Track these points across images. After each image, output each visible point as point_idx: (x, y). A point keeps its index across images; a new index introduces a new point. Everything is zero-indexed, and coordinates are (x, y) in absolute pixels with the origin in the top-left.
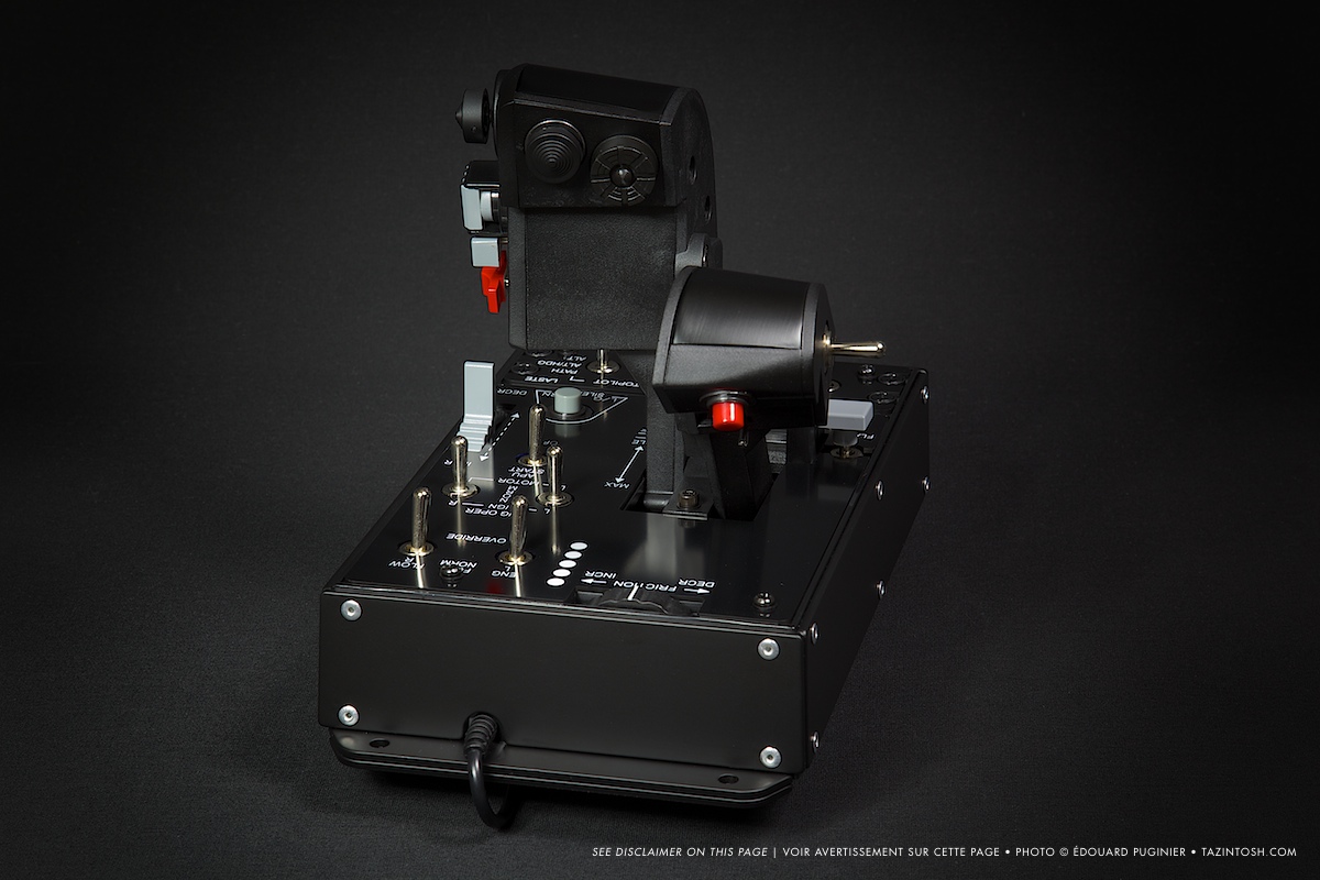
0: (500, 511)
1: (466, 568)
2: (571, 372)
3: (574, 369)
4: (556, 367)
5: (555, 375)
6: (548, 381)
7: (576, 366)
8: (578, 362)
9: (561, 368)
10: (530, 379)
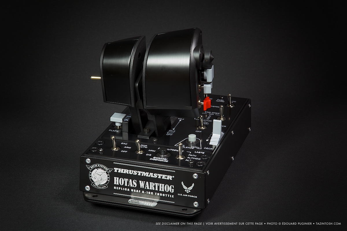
0: (211, 113)
1: (218, 100)
2: (190, 155)
3: (190, 156)
4: (195, 157)
5: (195, 154)
6: (198, 152)
7: (189, 157)
8: (188, 159)
9: (193, 157)
10: (203, 153)
